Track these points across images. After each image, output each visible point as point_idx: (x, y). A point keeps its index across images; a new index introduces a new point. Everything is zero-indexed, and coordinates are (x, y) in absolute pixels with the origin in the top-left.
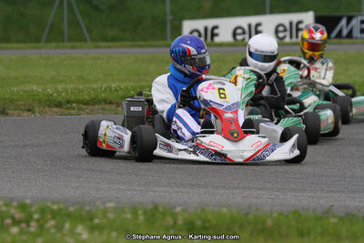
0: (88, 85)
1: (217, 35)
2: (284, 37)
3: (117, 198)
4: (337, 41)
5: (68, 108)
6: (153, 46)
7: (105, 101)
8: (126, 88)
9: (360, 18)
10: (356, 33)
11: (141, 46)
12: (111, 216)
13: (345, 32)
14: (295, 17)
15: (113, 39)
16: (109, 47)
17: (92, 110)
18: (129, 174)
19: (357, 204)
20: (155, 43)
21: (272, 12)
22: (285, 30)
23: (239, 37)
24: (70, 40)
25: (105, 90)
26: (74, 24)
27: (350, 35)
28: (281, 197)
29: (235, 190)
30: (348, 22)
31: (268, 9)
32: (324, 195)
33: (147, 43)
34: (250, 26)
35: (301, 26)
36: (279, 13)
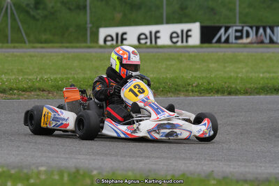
0: (26, 77)
1: (126, 39)
2: (177, 42)
3: (48, 163)
4: (218, 45)
5: (11, 94)
6: (77, 47)
7: (39, 89)
8: (55, 79)
9: (234, 28)
10: (232, 39)
11: (67, 47)
12: (43, 177)
13: (223, 39)
14: (185, 27)
15: (46, 42)
16: (42, 48)
17: (29, 96)
18: (58, 145)
19: (232, 170)
20: (78, 45)
21: (168, 23)
22: (178, 37)
23: (143, 42)
24: (12, 42)
25: (40, 81)
26: (16, 29)
27: (227, 41)
28: (174, 164)
29: (138, 159)
30: (226, 31)
31: (165, 20)
32: (207, 163)
33: (72, 45)
34: (151, 33)
35: (189, 33)
36: (173, 23)
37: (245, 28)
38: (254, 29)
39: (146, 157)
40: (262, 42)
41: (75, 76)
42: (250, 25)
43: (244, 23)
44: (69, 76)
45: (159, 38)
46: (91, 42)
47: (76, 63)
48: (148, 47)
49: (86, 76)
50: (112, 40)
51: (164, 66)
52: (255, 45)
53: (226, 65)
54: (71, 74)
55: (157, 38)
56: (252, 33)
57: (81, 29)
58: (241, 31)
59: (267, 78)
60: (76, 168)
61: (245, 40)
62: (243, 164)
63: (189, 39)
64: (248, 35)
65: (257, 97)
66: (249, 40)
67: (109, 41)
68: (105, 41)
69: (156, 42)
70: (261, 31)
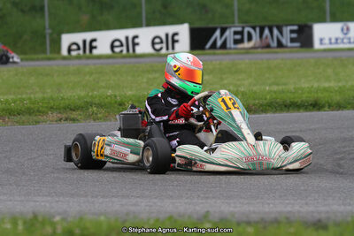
1: (95, 47)
2: (161, 49)
4: (212, 51)
6: (32, 60)
8: (7, 101)
9: (233, 29)
10: (230, 44)
13: (219, 43)
14: (170, 29)
18: (11, 184)
19: (232, 209)
20: (35, 56)
21: (148, 25)
22: (162, 42)
23: (117, 50)
27: (224, 46)
28: (159, 204)
29: (114, 199)
30: (222, 33)
31: (144, 22)
32: (201, 201)
33: (27, 56)
34: (127, 38)
35: (176, 38)
36: (155, 25)
37: (247, 29)
38: (258, 30)
39: (123, 196)
40: (268, 46)
41: (32, 96)
42: (253, 24)
43: (245, 22)
44: (24, 96)
45: (138, 44)
46: (51, 52)
47: (32, 80)
48: (124, 57)
49: (45, 95)
50: (79, 49)
51: (145, 80)
52: (259, 50)
53: (224, 76)
54: (26, 93)
55: (135, 45)
56: (256, 36)
57: (38, 36)
58: (241, 33)
59: (275, 92)
60: (34, 213)
61: (246, 45)
62: (246, 201)
63: (176, 45)
64: (250, 38)
65: (264, 115)
66: (251, 44)
67: (74, 50)
68: (70, 50)
69: (134, 50)
70: (267, 32)
